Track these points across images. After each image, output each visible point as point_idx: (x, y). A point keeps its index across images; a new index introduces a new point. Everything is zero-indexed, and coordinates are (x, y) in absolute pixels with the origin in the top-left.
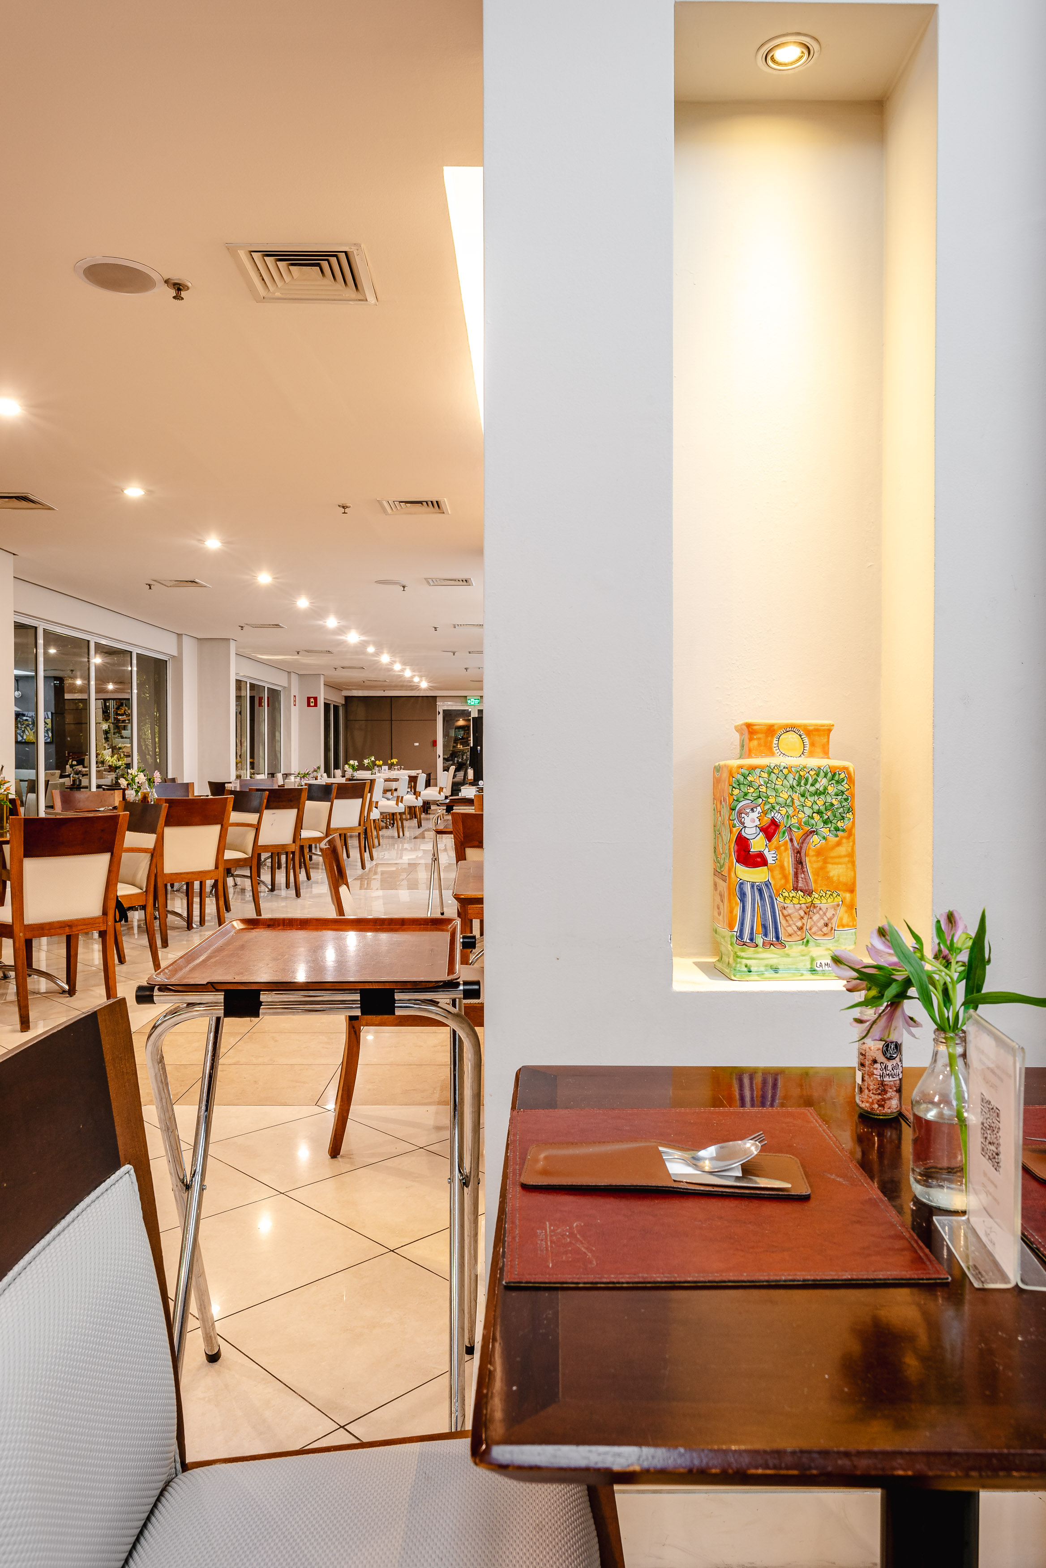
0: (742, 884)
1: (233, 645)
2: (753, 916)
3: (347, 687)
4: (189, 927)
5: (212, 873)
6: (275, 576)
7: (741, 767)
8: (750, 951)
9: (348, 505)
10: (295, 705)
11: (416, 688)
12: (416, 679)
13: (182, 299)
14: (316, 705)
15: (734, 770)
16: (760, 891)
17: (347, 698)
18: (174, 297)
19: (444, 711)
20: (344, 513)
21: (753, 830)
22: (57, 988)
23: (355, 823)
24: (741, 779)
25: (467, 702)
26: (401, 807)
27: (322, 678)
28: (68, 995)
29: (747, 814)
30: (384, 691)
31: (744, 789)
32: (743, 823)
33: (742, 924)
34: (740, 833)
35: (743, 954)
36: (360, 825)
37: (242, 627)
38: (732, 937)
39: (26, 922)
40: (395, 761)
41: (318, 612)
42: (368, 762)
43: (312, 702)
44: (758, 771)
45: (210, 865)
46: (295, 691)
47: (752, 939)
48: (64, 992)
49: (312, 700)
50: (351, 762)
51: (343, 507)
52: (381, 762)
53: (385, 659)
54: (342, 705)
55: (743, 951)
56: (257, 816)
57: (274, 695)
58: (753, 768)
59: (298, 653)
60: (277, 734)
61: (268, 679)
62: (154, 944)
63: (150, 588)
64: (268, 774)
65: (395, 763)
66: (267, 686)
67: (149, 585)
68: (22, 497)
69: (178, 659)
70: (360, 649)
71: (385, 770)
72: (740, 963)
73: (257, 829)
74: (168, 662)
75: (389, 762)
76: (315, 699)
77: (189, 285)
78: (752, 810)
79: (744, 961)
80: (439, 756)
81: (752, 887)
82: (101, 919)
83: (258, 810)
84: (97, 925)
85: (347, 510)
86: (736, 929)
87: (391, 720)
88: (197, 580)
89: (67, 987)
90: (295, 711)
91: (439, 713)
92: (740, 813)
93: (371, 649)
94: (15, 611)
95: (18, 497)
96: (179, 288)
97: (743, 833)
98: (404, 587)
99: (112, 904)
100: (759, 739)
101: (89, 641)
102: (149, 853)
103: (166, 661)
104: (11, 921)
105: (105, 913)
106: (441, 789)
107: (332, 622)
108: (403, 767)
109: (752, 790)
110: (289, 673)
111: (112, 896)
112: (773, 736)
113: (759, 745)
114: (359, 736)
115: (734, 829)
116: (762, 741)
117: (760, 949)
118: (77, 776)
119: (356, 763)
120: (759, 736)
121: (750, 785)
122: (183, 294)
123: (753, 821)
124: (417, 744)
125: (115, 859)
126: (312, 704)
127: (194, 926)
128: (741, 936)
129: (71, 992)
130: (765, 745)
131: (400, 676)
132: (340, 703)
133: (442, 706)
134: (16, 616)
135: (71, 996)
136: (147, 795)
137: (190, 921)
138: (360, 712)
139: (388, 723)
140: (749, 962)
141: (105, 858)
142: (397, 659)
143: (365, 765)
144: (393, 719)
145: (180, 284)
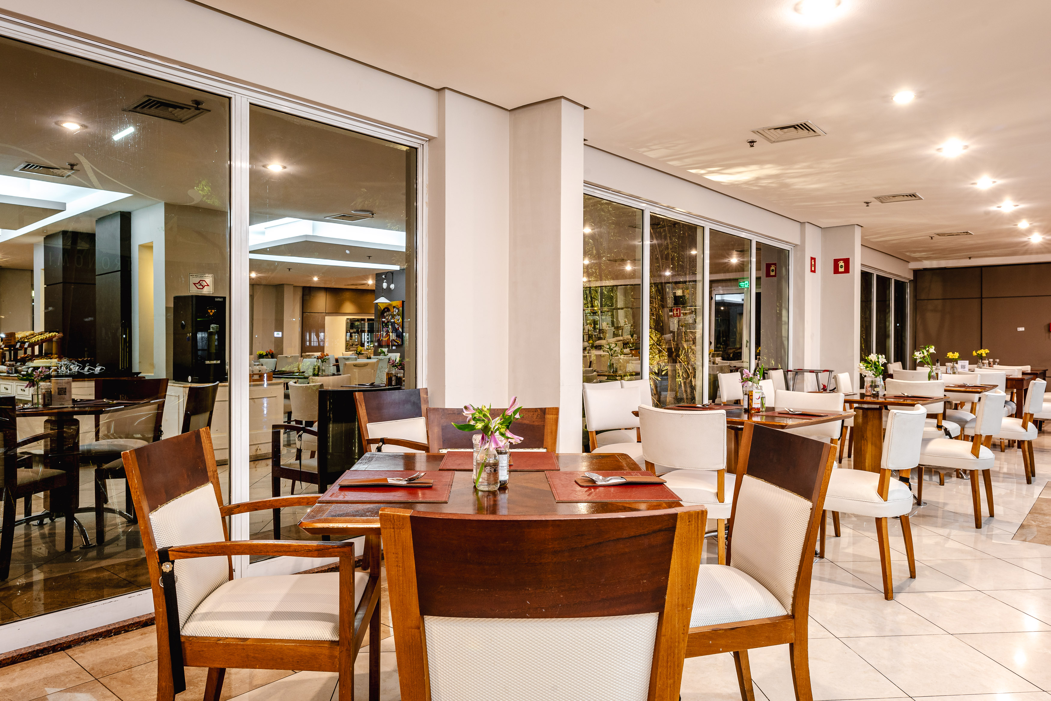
14: (847, 271)
17: (916, 272)
30: (971, 259)
40: (984, 352)
43: (842, 267)
46: (812, 250)
49: (841, 263)
52: (956, 355)
54: (910, 281)
65: (984, 355)
71: (963, 367)
75: (974, 353)
76: (847, 261)
90: (813, 281)
103: (416, 149)
108: (998, 360)
114: (932, 320)
124: (1021, 329)
126: (841, 270)
132: (907, 278)
138: (936, 289)
139: (977, 301)
143: (918, 361)
144: (983, 297)
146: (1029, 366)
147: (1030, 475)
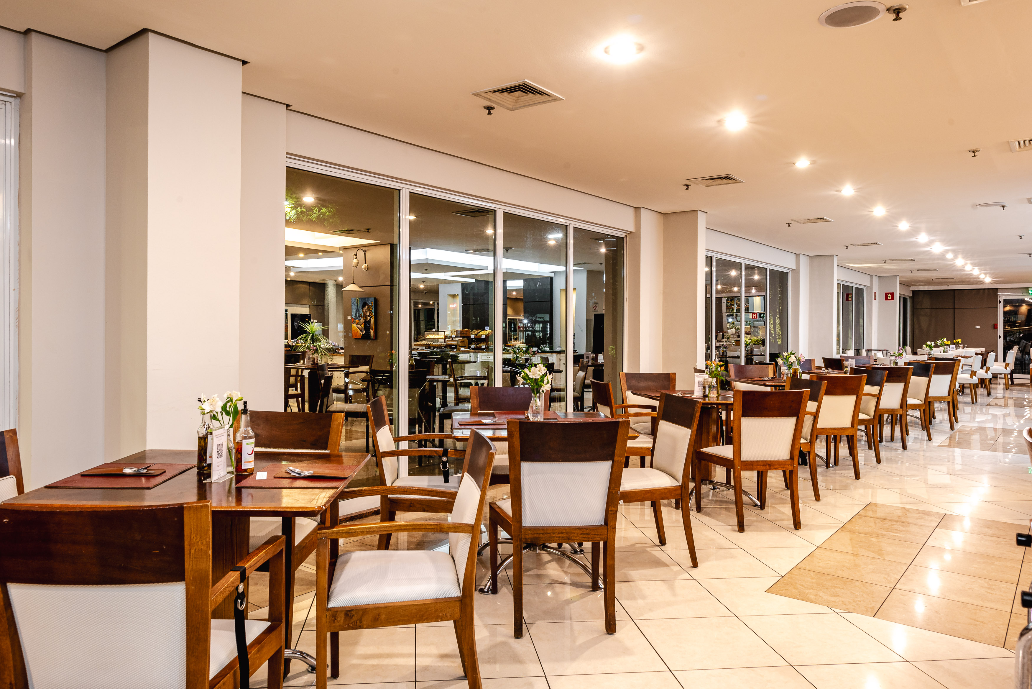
1: (835, 259)
3: (916, 284)
4: (828, 466)
5: (849, 430)
6: (887, 209)
9: (978, 149)
10: (875, 299)
11: (982, 283)
12: (982, 276)
13: (901, 19)
14: (892, 299)
17: (914, 292)
18: (894, 20)
19: (1005, 300)
20: (975, 156)
22: (751, 501)
23: (945, 393)
25: (1028, 293)
26: (975, 380)
27: (898, 278)
28: (759, 508)
30: (948, 286)
36: (949, 395)
37: (847, 246)
39: (742, 459)
40: (959, 340)
41: (915, 231)
42: (940, 342)
43: (889, 296)
45: (847, 423)
46: (875, 289)
48: (756, 505)
49: (889, 295)
50: (929, 343)
51: (974, 152)
52: (949, 342)
53: (960, 262)
54: (910, 297)
56: (878, 388)
57: (860, 292)
59: (885, 262)
60: (861, 320)
61: (856, 281)
62: (815, 480)
63: (789, 226)
64: (855, 349)
65: (960, 342)
66: (854, 286)
67: (789, 224)
68: (725, 177)
69: (796, 272)
70: (942, 257)
71: (953, 348)
73: (878, 398)
74: (789, 274)
75: (955, 342)
76: (892, 294)
77: (907, 7)
80: (1000, 337)
82: (790, 462)
83: (880, 384)
84: (787, 466)
85: (976, 154)
88: (825, 217)
89: (759, 503)
90: (875, 304)
91: (1000, 302)
93: (950, 256)
94: (706, 249)
95: (722, 178)
96: (897, 12)
98: (1004, 207)
99: (797, 453)
101: (741, 263)
102: (813, 415)
103: (788, 273)
104: (732, 458)
105: (792, 457)
106: (1007, 365)
107: (923, 238)
108: (966, 345)
110: (871, 276)
111: (797, 447)
114: (924, 321)
118: (724, 350)
119: (933, 344)
122: (901, 15)
124: (978, 327)
125: (800, 422)
126: (889, 298)
127: (831, 465)
129: (762, 507)
131: (971, 274)
132: (908, 296)
133: (1002, 296)
134: (707, 252)
135: (762, 510)
136: (796, 371)
137: (828, 461)
138: (926, 303)
139: (952, 311)
141: (793, 420)
142: (969, 262)
143: (938, 345)
144: (955, 307)
145: (899, 9)
146: (984, 349)
147: (989, 394)
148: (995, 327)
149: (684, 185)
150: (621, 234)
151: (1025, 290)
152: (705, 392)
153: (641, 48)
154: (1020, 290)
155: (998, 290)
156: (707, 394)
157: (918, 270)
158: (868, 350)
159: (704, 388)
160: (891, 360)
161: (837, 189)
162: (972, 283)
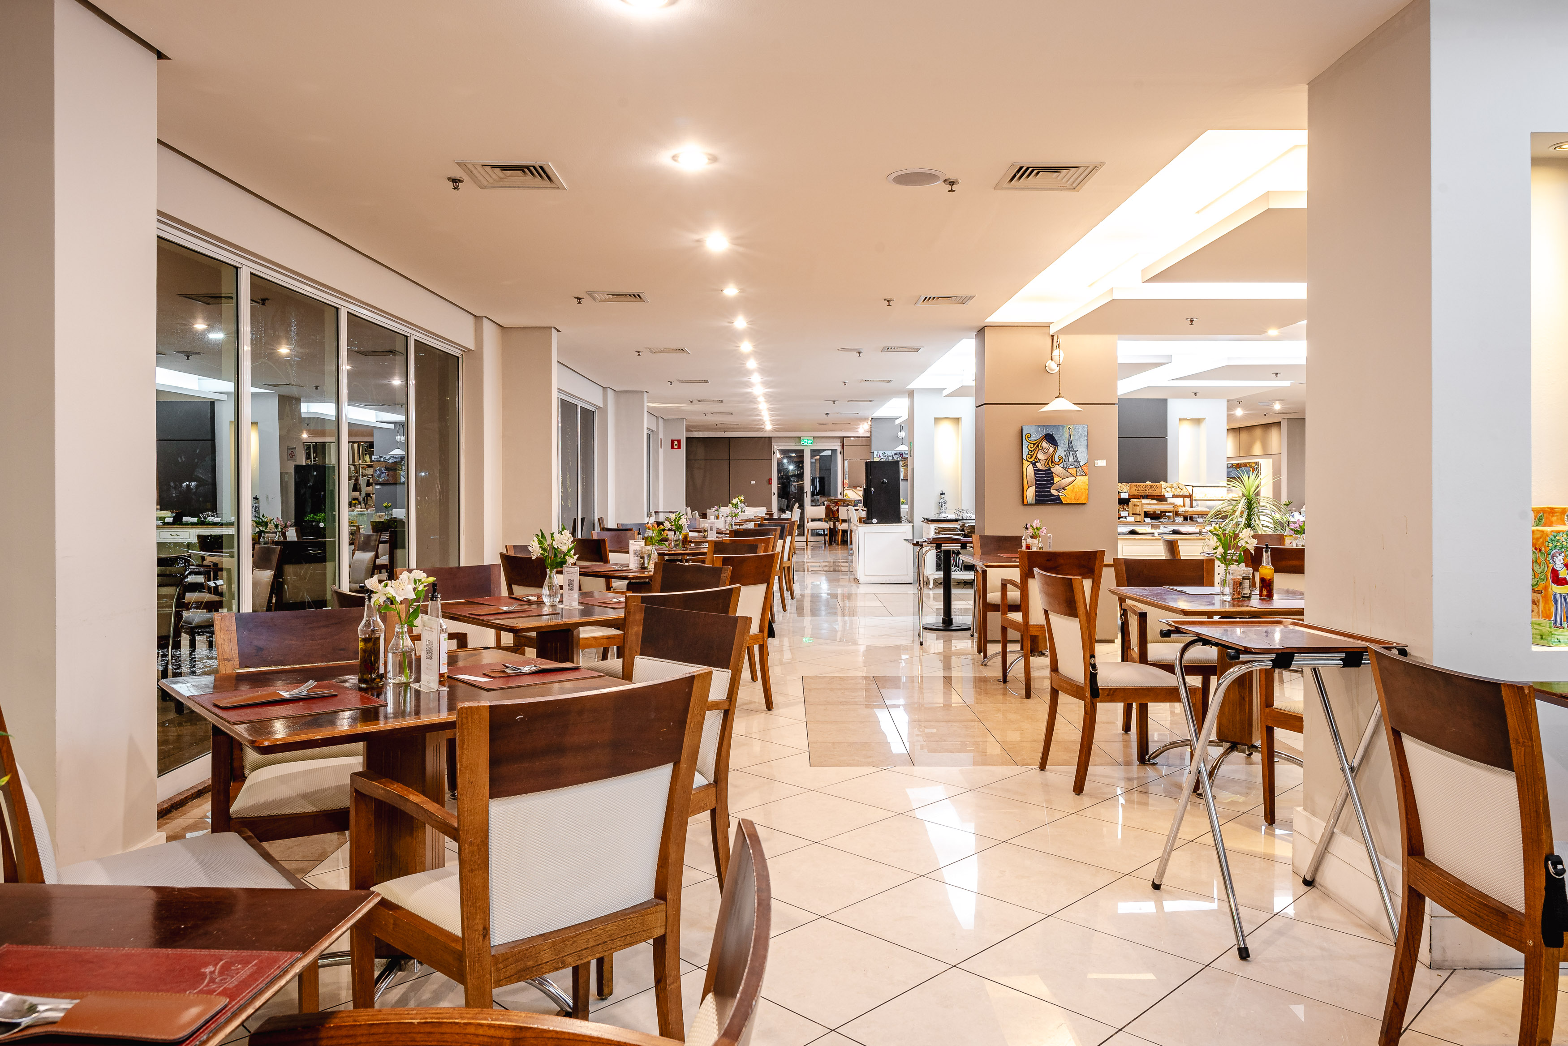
0: (1555, 594)
1: (644, 395)
2: (1561, 612)
7: (1553, 531)
8: (1560, 631)
9: (892, 299)
10: (661, 447)
14: (679, 447)
15: (1549, 533)
16: (1565, 598)
18: (949, 191)
19: (778, 450)
20: (889, 305)
21: (1561, 566)
24: (1553, 538)
25: (800, 443)
27: (686, 422)
29: (1556, 557)
30: (725, 432)
31: (1555, 543)
32: (1555, 562)
33: (1556, 616)
34: (1553, 568)
35: (1555, 633)
37: (672, 382)
38: (1550, 623)
43: (675, 444)
44: (1561, 533)
47: (1561, 624)
49: (676, 443)
53: (763, 406)
55: (1556, 631)
58: (1558, 532)
59: (691, 402)
63: (639, 355)
68: (634, 295)
72: (1554, 637)
76: (679, 441)
78: (1559, 555)
79: (1556, 636)
80: (774, 494)
81: (1561, 596)
82: (761, 636)
85: (891, 303)
86: (1553, 619)
87: (729, 460)
88: (687, 349)
91: (775, 453)
92: (1553, 556)
93: (760, 399)
95: (630, 295)
96: (952, 184)
97: (1555, 568)
98: (859, 353)
99: (767, 624)
100: (1557, 516)
105: (761, 630)
109: (1559, 544)
112: (1564, 515)
113: (1557, 519)
114: (698, 475)
115: (1550, 565)
116: (1559, 517)
117: (1565, 630)
120: (1558, 514)
121: (1558, 541)
123: (1560, 561)
124: (753, 482)
128: (1556, 623)
130: (1561, 519)
133: (776, 447)
138: (699, 452)
139: (727, 462)
140: (1558, 637)
145: (953, 182)
148: (770, 482)
149: (575, 298)
150: (456, 352)
151: (797, 440)
152: (643, 564)
153: (714, 159)
154: (792, 440)
155: (772, 439)
156: (646, 565)
157: (712, 414)
158: (657, 512)
159: (642, 558)
160: (725, 522)
161: (729, 320)
162: (751, 430)
